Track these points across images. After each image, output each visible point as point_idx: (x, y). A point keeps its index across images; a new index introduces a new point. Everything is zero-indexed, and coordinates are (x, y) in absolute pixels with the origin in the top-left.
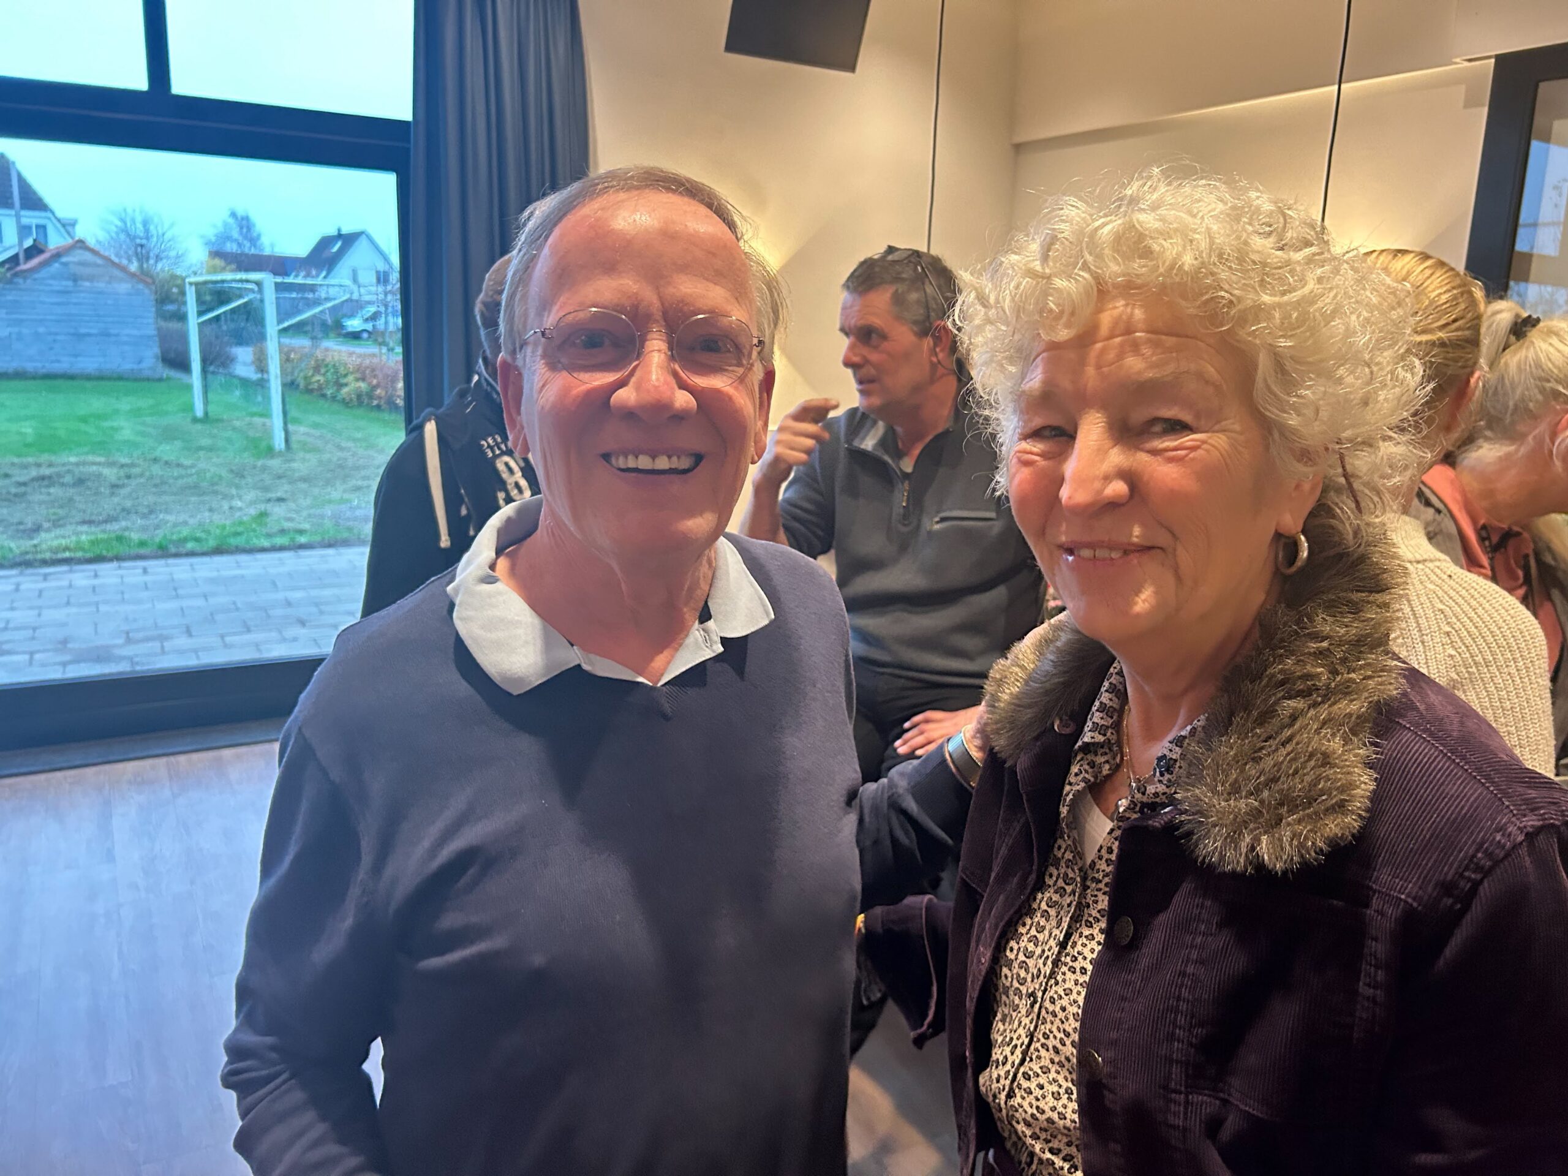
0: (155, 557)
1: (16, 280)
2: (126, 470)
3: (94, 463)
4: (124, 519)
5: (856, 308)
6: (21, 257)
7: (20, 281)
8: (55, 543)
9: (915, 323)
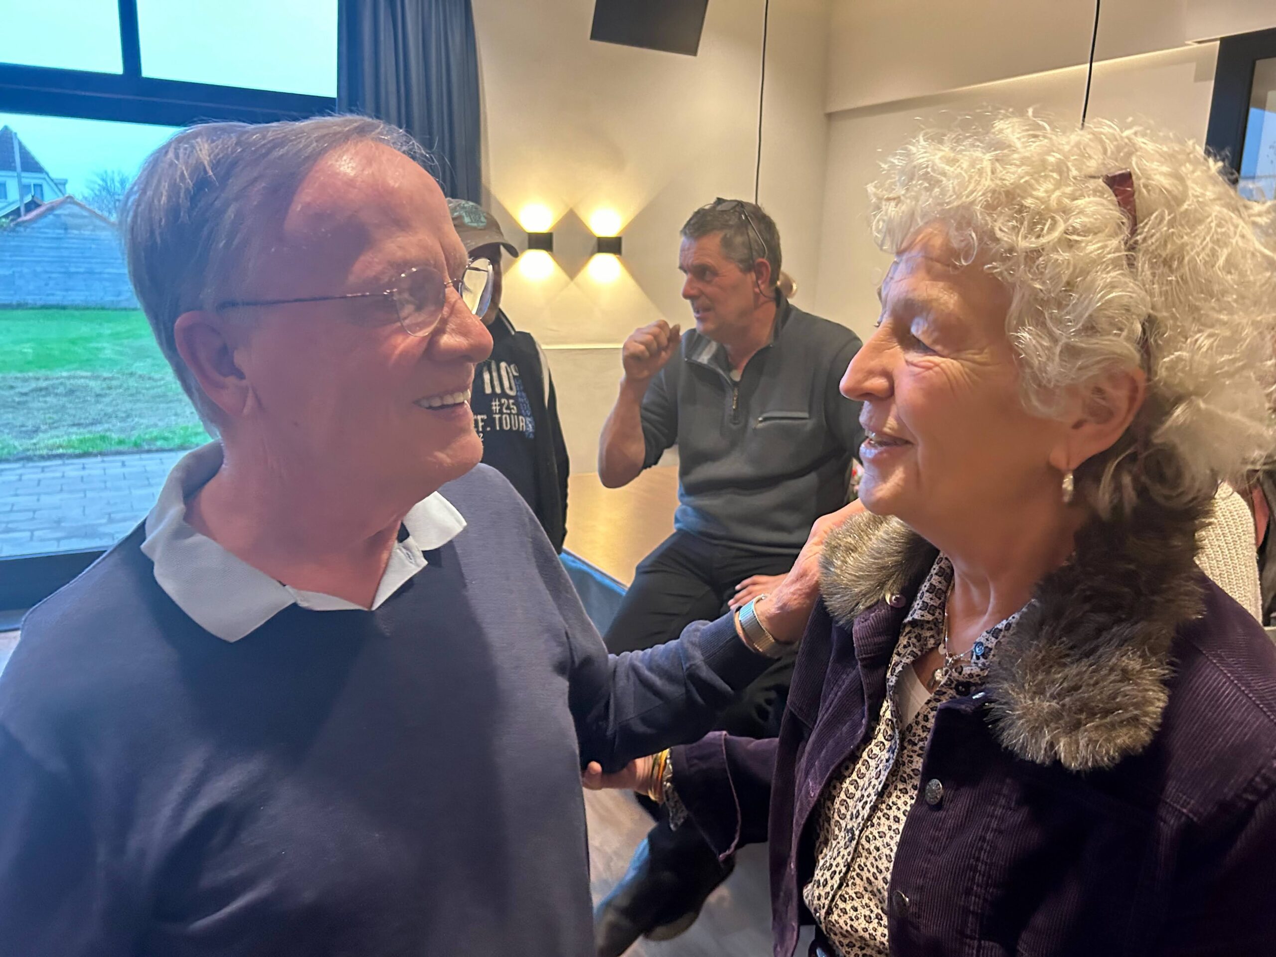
0: (132, 453)
1: (18, 229)
2: (108, 382)
3: (82, 377)
4: (107, 422)
5: (692, 251)
6: (22, 210)
7: (22, 229)
8: (51, 442)
9: (741, 261)
